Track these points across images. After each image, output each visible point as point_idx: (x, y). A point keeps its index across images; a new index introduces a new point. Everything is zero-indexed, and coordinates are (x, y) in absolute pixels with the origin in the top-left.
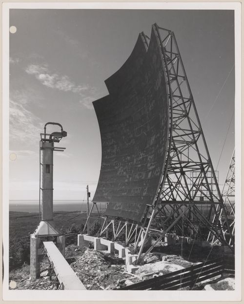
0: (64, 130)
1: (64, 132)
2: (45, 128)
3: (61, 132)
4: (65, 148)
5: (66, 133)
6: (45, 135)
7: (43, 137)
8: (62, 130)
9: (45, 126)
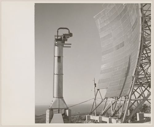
0: (70, 32)
1: (71, 33)
2: (58, 32)
3: (68, 33)
4: (71, 44)
5: (72, 34)
6: (58, 36)
7: (56, 38)
8: (69, 32)
9: (58, 30)
